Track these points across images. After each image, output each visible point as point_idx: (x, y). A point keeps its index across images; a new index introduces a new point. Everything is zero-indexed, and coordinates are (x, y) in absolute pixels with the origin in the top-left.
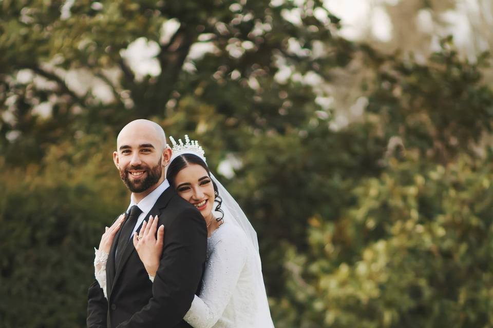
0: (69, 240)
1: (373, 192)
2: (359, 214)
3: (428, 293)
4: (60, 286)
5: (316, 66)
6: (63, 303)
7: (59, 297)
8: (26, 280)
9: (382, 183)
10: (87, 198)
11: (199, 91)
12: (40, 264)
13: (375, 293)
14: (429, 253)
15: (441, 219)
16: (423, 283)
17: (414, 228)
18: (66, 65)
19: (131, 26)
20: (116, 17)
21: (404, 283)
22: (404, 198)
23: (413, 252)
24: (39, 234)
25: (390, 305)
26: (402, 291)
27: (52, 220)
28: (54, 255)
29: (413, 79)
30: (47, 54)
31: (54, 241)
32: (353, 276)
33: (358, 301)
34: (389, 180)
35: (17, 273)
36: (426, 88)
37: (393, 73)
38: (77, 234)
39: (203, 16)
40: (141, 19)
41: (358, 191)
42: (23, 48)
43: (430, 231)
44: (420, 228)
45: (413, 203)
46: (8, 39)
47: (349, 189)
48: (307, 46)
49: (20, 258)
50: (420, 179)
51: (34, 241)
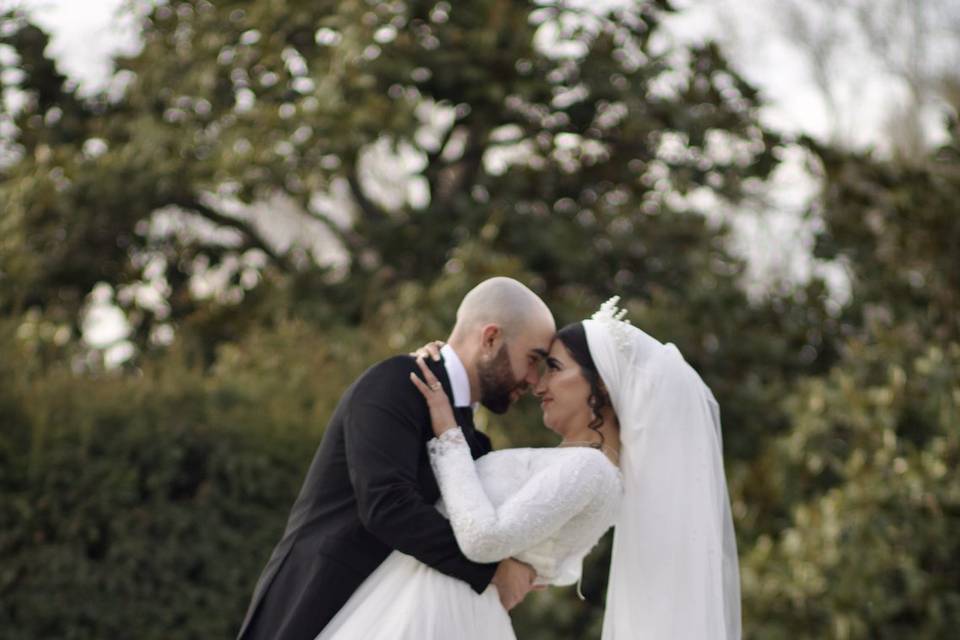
0: (207, 490)
1: (815, 403)
2: (792, 445)
3: (916, 582)
4: (196, 574)
5: (715, 179)
6: (202, 603)
7: (193, 593)
8: (132, 564)
9: (834, 386)
10: (239, 412)
11: (489, 231)
12: (157, 533)
13: (817, 584)
14: (924, 512)
15: (939, 445)
16: (907, 564)
17: (891, 464)
18: (247, 195)
19: (361, 116)
20: (334, 102)
21: (872, 566)
22: (871, 409)
23: (890, 507)
24: (153, 481)
25: (845, 607)
26: (870, 581)
27: (177, 453)
28: (181, 517)
29: (902, 197)
30: (209, 176)
31: (181, 492)
32: (777, 556)
33: (790, 603)
34: (845, 380)
35: (114, 551)
36: (929, 213)
37: (863, 186)
38: (223, 478)
39: (495, 92)
40: (377, 101)
41: (790, 404)
42: (164, 166)
43: (919, 469)
44: (901, 465)
45: (887, 419)
46: (138, 152)
47: (775, 401)
48: (697, 141)
49: (118, 525)
50: (897, 375)
51: (145, 495)
